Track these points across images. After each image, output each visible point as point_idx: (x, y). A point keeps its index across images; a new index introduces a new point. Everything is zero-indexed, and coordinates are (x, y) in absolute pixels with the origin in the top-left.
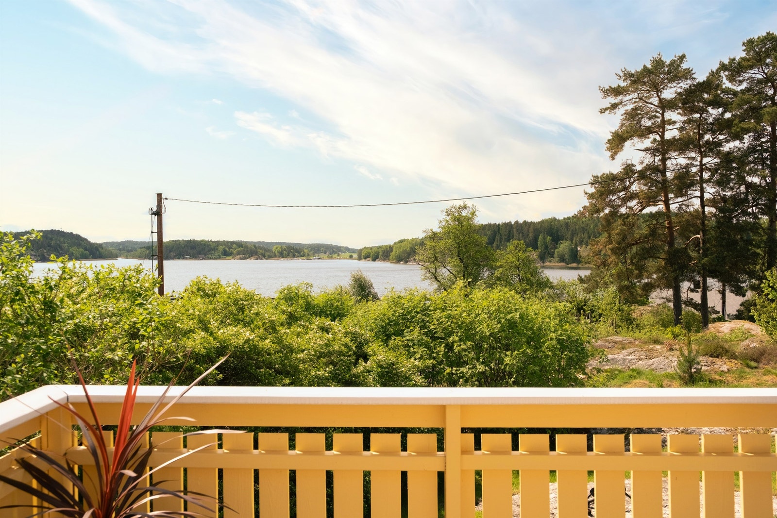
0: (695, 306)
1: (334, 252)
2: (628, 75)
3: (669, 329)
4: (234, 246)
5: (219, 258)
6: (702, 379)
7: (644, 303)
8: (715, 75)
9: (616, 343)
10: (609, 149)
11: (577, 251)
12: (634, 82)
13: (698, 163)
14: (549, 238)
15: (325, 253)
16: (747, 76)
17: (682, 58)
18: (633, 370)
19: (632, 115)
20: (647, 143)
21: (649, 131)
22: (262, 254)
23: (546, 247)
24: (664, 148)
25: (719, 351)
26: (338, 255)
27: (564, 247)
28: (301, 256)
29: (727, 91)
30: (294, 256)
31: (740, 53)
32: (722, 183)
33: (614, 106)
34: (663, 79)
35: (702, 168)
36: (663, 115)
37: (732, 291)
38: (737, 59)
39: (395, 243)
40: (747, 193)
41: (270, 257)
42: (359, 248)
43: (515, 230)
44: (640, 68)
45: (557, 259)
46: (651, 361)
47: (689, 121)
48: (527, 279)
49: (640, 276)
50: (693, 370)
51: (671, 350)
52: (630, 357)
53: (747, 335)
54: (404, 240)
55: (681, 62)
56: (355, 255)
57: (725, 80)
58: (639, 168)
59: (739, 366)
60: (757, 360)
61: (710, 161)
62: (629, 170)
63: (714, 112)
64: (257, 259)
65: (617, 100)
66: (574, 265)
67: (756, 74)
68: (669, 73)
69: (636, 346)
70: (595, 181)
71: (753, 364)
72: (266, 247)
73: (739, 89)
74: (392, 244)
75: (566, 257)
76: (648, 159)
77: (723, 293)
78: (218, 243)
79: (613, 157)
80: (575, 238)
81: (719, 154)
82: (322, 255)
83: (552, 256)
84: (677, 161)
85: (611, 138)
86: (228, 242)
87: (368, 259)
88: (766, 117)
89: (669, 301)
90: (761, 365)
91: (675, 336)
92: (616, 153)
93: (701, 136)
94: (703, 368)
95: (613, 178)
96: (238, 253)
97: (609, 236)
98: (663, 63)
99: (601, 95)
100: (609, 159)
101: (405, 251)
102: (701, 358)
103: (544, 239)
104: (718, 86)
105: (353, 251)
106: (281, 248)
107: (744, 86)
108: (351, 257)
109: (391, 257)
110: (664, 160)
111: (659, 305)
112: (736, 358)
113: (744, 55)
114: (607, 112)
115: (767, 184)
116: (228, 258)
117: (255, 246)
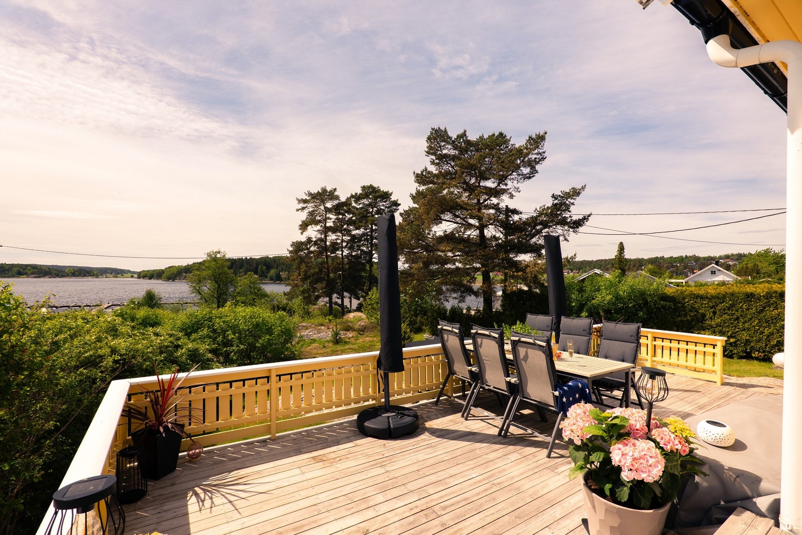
0: (339, 305)
1: (118, 273)
2: (310, 194)
3: (327, 317)
4: (29, 268)
5: (13, 276)
6: (341, 342)
7: (315, 305)
8: (348, 199)
9: (303, 326)
10: (300, 229)
11: (280, 275)
12: (313, 198)
13: (341, 239)
14: (264, 267)
15: (111, 274)
16: (362, 202)
17: (335, 189)
18: (312, 340)
19: (311, 214)
20: (318, 227)
21: (320, 221)
22: (56, 274)
23: (263, 272)
24: (326, 230)
25: (348, 329)
26: (122, 275)
27: (273, 272)
28: (91, 276)
29: (354, 207)
30: (85, 276)
31: (359, 191)
32: (351, 248)
33: (303, 208)
34: (326, 198)
35: (343, 241)
36: (326, 215)
37: (354, 298)
38: (358, 194)
39: (166, 268)
40: (361, 254)
41: (63, 276)
42: (139, 270)
43: (245, 262)
44: (316, 192)
45: (269, 279)
46: (320, 335)
47: (337, 219)
48: (256, 293)
49: (314, 292)
50: (338, 338)
51: (328, 329)
52: (310, 333)
53: (360, 319)
54: (173, 266)
55: (335, 192)
56: (135, 276)
57: (353, 202)
58: (314, 239)
59: (356, 334)
60: (363, 331)
61: (347, 238)
62: (309, 240)
63: (348, 216)
64: (51, 278)
65: (305, 205)
66: (278, 282)
67: (366, 201)
68: (329, 195)
69: (313, 327)
70: (293, 244)
71: (362, 333)
72: (59, 269)
73: (358, 207)
74: (164, 268)
75: (274, 277)
76: (319, 236)
77: (350, 298)
78: (13, 266)
79: (302, 233)
80: (279, 268)
81: (350, 235)
82: (108, 275)
83: (266, 277)
84: (332, 237)
85: (301, 224)
86: (22, 265)
87: (145, 278)
88: (369, 221)
89: (327, 303)
90: (365, 333)
91: (330, 321)
92: (303, 231)
93: (343, 226)
94: (342, 336)
95: (301, 243)
96: (33, 273)
97: (299, 272)
98: (327, 191)
99: (297, 202)
100: (300, 234)
101: (173, 274)
102: (341, 332)
103: (262, 267)
104: (350, 204)
105: (134, 273)
106: (74, 270)
107: (361, 206)
108: (132, 277)
109: (163, 277)
110: (326, 236)
111: (322, 305)
112: (355, 330)
113: (361, 192)
114: (300, 211)
115: (369, 250)
116: (22, 276)
117: (49, 268)
